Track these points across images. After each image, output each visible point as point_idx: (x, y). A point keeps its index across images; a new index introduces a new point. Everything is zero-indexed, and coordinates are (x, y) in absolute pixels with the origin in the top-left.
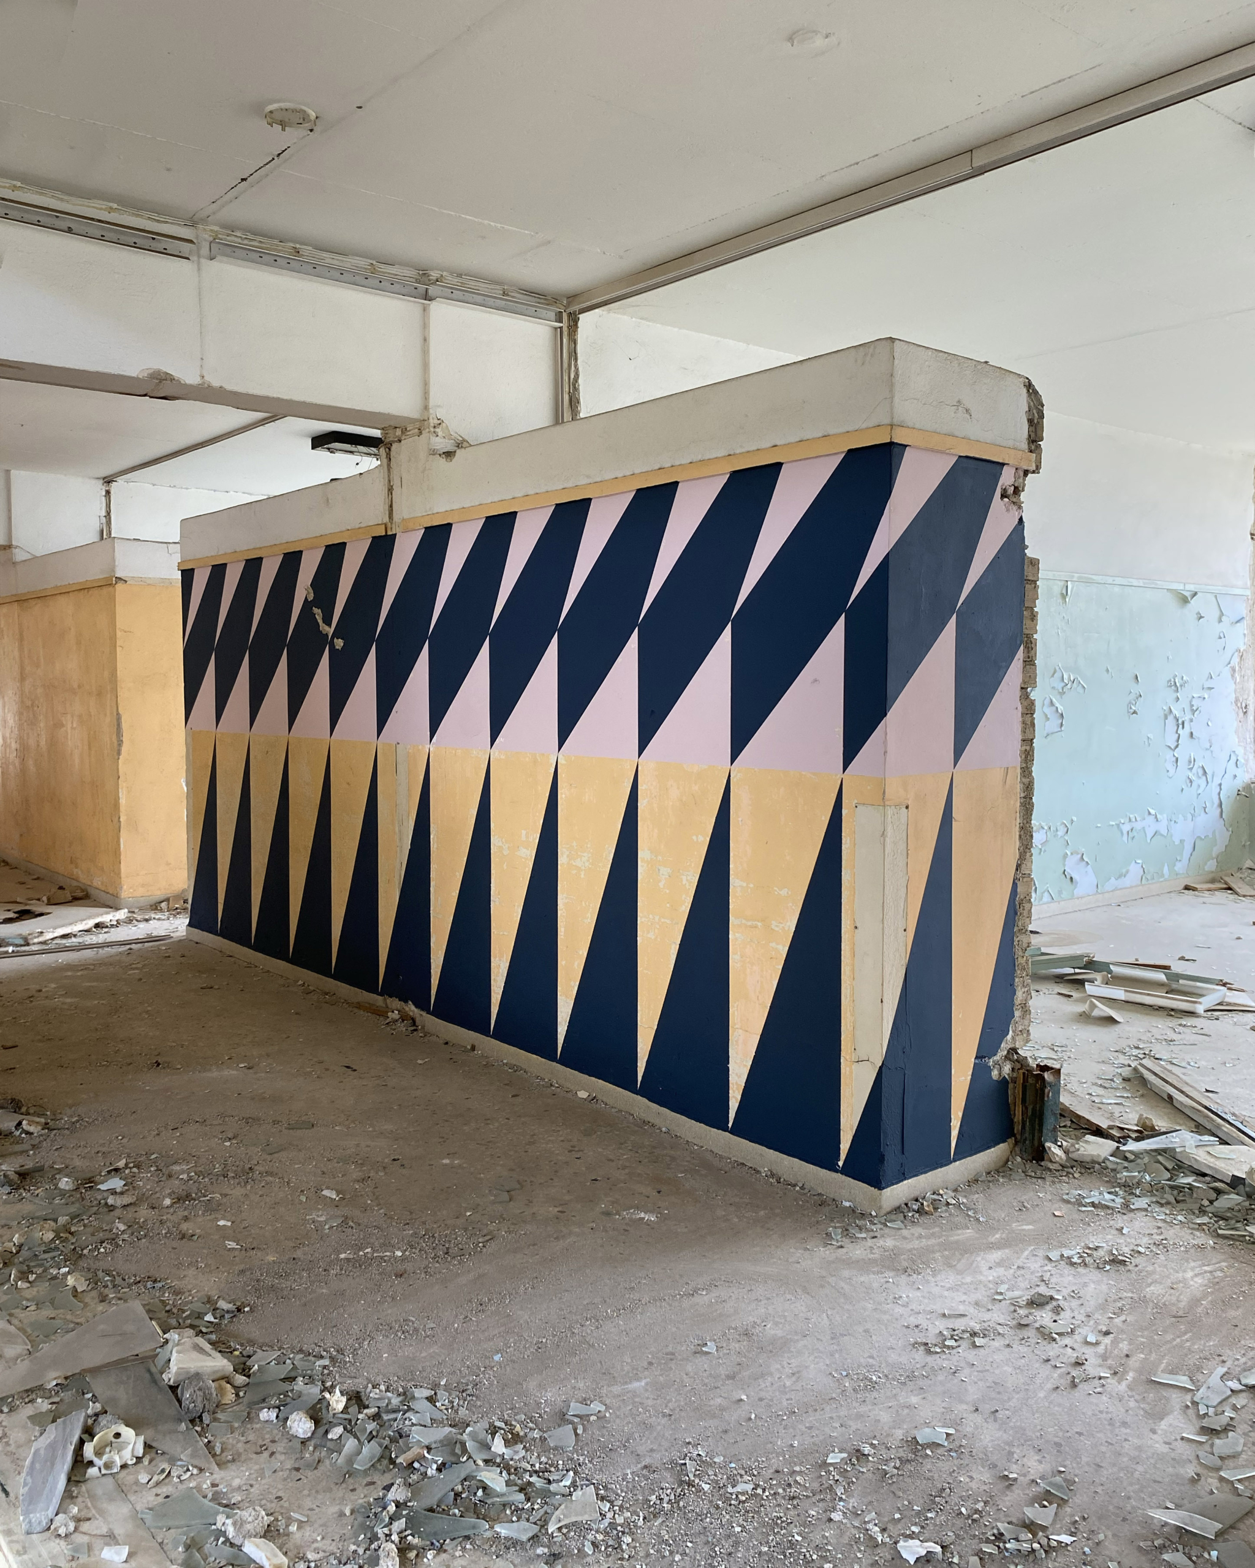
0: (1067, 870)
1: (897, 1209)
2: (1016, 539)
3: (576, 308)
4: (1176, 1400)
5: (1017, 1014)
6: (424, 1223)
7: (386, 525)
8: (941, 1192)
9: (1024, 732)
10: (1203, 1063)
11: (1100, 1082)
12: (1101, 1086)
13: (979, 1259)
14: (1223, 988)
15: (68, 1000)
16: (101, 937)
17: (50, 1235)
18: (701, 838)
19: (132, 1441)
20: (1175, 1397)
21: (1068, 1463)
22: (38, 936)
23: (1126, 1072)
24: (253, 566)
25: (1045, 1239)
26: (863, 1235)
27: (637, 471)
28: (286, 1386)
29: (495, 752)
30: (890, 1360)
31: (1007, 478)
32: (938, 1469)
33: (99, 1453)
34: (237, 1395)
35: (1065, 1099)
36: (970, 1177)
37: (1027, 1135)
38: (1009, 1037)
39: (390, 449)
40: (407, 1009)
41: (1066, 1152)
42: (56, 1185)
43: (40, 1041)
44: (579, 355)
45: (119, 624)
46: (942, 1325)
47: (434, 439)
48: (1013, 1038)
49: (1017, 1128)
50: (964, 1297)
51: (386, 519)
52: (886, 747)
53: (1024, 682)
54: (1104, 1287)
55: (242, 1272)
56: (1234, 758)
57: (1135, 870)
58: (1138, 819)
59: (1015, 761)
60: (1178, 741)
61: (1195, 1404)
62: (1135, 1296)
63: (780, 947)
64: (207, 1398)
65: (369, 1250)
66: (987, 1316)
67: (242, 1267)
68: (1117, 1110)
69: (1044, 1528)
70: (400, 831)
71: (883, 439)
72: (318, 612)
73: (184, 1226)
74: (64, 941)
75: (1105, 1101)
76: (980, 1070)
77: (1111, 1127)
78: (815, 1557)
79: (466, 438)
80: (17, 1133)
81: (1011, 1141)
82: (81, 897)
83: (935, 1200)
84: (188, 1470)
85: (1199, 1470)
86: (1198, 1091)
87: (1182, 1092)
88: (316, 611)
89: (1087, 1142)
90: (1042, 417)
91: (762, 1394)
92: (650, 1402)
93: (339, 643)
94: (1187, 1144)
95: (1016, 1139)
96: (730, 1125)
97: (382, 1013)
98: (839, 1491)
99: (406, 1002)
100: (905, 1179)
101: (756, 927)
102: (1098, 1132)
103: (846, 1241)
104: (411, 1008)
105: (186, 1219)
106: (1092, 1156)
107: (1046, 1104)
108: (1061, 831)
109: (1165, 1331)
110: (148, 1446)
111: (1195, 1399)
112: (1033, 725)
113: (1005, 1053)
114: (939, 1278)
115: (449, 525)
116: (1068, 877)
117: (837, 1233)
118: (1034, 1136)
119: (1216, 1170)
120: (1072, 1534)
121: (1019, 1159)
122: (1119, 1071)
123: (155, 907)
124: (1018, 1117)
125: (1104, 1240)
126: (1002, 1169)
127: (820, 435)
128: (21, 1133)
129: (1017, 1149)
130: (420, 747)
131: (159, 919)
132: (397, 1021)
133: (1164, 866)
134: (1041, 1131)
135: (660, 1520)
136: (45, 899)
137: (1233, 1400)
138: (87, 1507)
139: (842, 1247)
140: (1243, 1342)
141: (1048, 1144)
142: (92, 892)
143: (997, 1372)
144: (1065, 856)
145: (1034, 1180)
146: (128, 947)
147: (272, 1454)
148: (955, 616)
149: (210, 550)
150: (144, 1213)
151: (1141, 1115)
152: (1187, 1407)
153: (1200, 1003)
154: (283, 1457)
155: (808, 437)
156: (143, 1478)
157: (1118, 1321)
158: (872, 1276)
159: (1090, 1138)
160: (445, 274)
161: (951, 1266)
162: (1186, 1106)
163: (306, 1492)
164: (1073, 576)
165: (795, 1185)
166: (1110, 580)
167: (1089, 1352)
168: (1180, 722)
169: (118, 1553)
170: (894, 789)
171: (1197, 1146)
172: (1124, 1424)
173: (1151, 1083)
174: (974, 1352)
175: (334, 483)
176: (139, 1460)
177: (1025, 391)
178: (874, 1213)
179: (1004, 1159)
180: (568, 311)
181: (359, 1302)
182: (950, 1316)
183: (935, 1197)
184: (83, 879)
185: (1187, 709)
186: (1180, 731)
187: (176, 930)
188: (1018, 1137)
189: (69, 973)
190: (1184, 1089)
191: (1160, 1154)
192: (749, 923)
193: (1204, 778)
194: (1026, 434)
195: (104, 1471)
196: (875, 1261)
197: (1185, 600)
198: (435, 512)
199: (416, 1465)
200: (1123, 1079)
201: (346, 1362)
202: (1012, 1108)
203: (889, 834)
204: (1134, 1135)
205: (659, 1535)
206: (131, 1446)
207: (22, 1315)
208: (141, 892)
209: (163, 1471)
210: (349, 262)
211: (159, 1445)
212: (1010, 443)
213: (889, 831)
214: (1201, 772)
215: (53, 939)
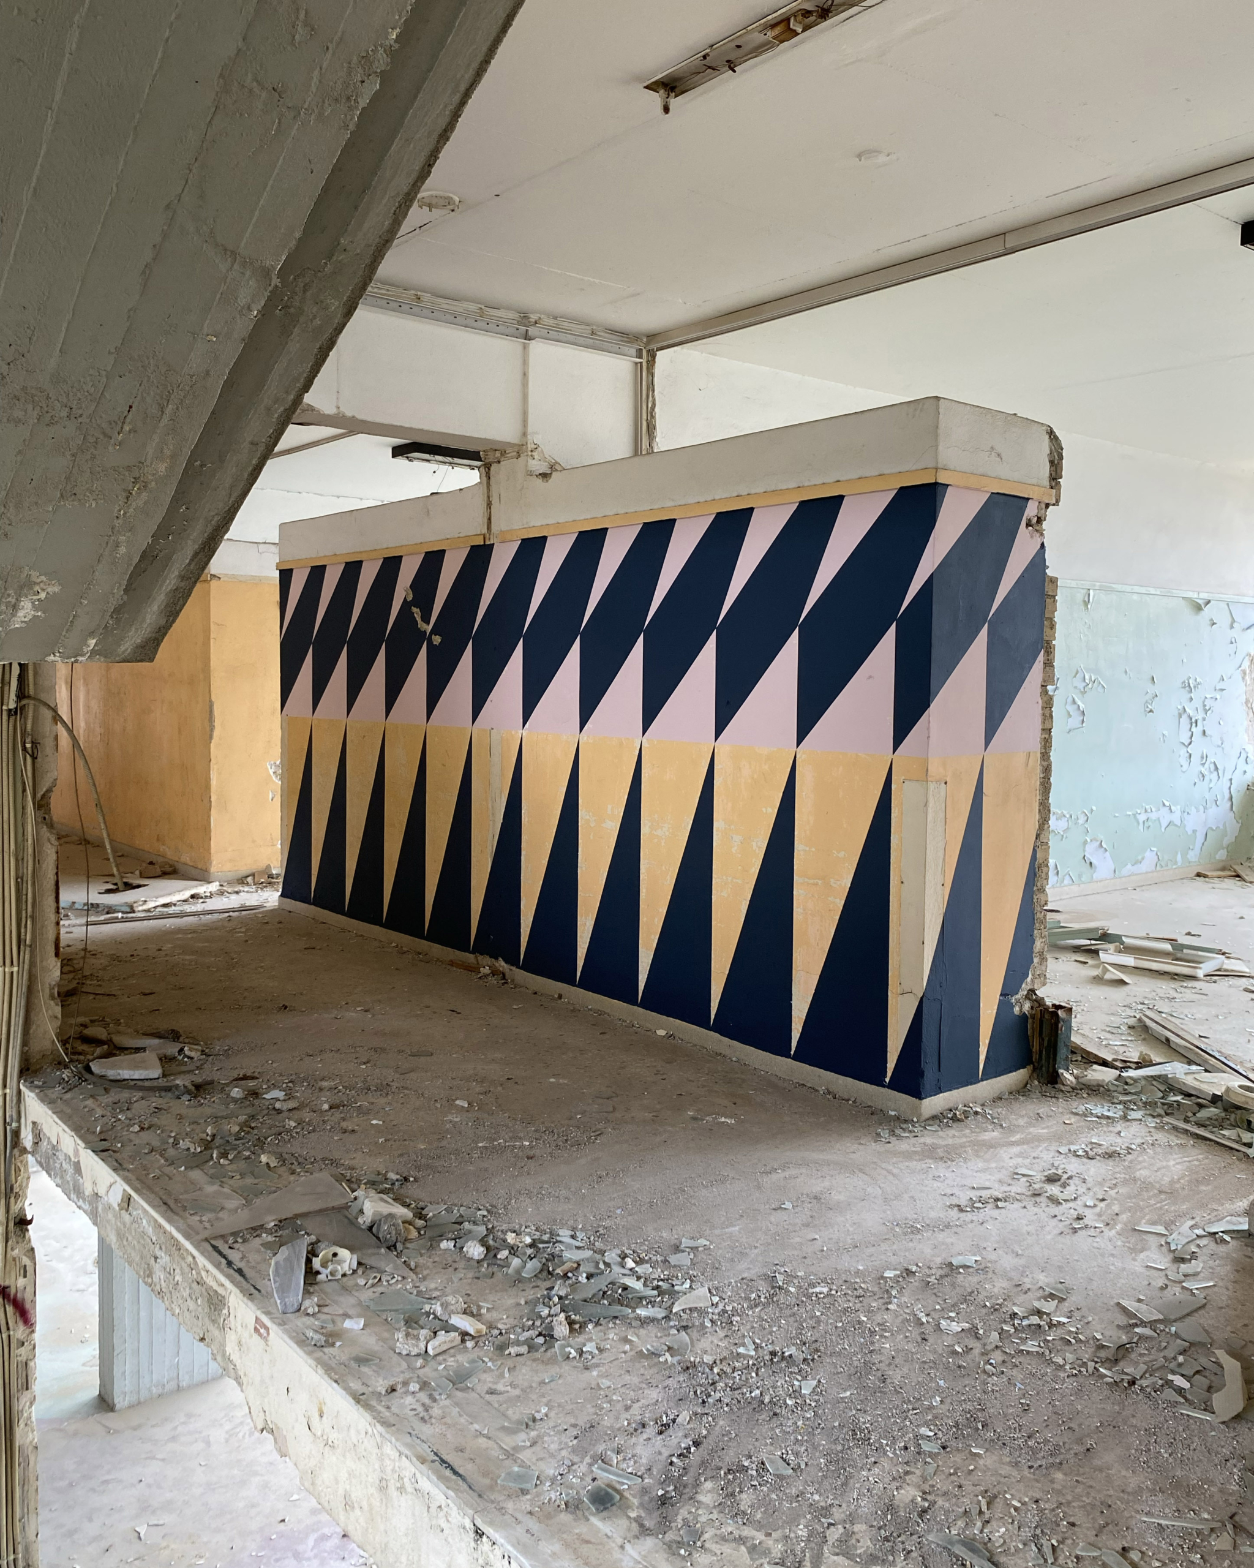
0: (1087, 855)
1: (934, 1118)
2: (1038, 562)
3: (654, 346)
4: (1153, 1241)
5: (1036, 960)
6: (543, 1123)
7: (484, 535)
8: (971, 1105)
9: (1044, 722)
10: (1198, 1016)
11: (1108, 1029)
12: (1109, 1032)
13: (1002, 1152)
14: (1223, 957)
15: (187, 957)
16: (198, 907)
17: (237, 1128)
18: (770, 810)
19: (347, 1259)
20: (1152, 1239)
21: (1067, 1278)
22: (142, 905)
23: (1132, 1022)
24: (352, 569)
25: (1059, 1138)
26: (907, 1135)
27: (717, 497)
28: (457, 1226)
29: (584, 737)
30: (931, 1216)
31: (1031, 511)
32: (968, 1281)
33: (324, 1265)
34: (419, 1233)
35: (1075, 1039)
36: (996, 1095)
37: (1043, 1062)
38: (1029, 979)
39: (489, 469)
40: (497, 964)
41: (1076, 1078)
42: (228, 1095)
43: (173, 989)
44: (656, 387)
45: (214, 617)
46: (974, 1195)
47: (531, 462)
48: (1032, 981)
49: (1035, 1057)
50: (989, 1177)
51: (485, 531)
52: (929, 733)
53: (1044, 681)
54: (1103, 1171)
55: (401, 1155)
56: (1244, 756)
57: (1150, 858)
58: (1153, 810)
59: (1037, 747)
60: (1191, 738)
61: (1168, 1244)
62: (1127, 1177)
63: (838, 901)
64: (398, 1233)
65: (501, 1141)
66: (1008, 1189)
67: (399, 1152)
68: (1122, 1049)
69: (1048, 1314)
70: (493, 807)
71: (928, 479)
72: (416, 612)
73: (344, 1124)
74: (165, 910)
75: (1111, 1043)
76: (1004, 1005)
77: (1115, 1060)
78: (877, 1329)
79: (558, 461)
80: (180, 1058)
81: (1030, 1067)
82: (170, 872)
83: (966, 1111)
84: (394, 1277)
85: (1166, 1282)
86: (1193, 1036)
87: (1178, 1036)
88: (415, 610)
89: (1094, 1070)
90: (1061, 458)
91: (832, 1236)
92: (744, 1240)
93: (437, 640)
94: (1177, 1072)
95: (1034, 1066)
96: (792, 1053)
97: (474, 969)
98: (894, 1293)
99: (496, 959)
100: (941, 1092)
101: (817, 884)
102: (1104, 1063)
103: (893, 1139)
104: (501, 964)
105: (344, 1119)
106: (1098, 1080)
107: (1060, 1037)
108: (1081, 821)
109: (1149, 1198)
110: (359, 1264)
111: (1168, 1241)
112: (1051, 717)
113: (1025, 993)
114: (969, 1164)
115: (545, 538)
116: (1088, 862)
117: (885, 1134)
118: (1049, 1064)
119: (1200, 1090)
120: (1068, 1318)
121: (1036, 1083)
122: (1126, 1021)
123: (242, 881)
124: (1036, 1048)
125: (1106, 1139)
126: (1023, 1091)
127: (877, 474)
128: (183, 1058)
129: (1035, 1075)
130: (513, 732)
131: (247, 892)
132: (488, 975)
133: (1177, 853)
134: (1055, 1060)
135: (760, 1308)
136: (137, 873)
137: (1198, 1242)
138: (322, 1298)
139: (889, 1142)
140: (1209, 1206)
141: (1061, 1071)
142: (179, 867)
143: (1015, 1223)
144: (1085, 842)
145: (1049, 1099)
146: (227, 914)
147: (456, 1269)
148: (987, 624)
149: (308, 553)
150: (307, 1116)
151: (1141, 1052)
152: (1162, 1245)
153: (1200, 968)
154: (464, 1271)
155: (867, 475)
156: (362, 1282)
157: (1113, 1193)
158: (915, 1163)
159: (1095, 1067)
160: (542, 316)
161: (978, 1156)
162: (1180, 1046)
163: (487, 1291)
164: (1095, 585)
165: (848, 1100)
166: (1128, 588)
167: (1088, 1212)
168: (1193, 720)
169: (358, 1323)
170: (934, 768)
171: (1186, 1074)
172: (1113, 1255)
173: (1152, 1029)
174: (997, 1211)
175: (435, 497)
176: (354, 1272)
177: (1047, 437)
178: (915, 1120)
179: (1025, 1082)
180: (648, 348)
181: (501, 1176)
182: (978, 1189)
183: (966, 1109)
184: (170, 854)
185: (1200, 710)
186: (1194, 729)
187: (267, 901)
188: (1036, 1064)
189: (180, 936)
190: (1180, 1034)
191: (1155, 1080)
192: (812, 881)
193: (1216, 773)
194: (1047, 474)
195: (330, 1278)
196: (915, 1152)
197: (1198, 608)
198: (531, 525)
199: (570, 1275)
200: (1129, 1027)
201: (499, 1214)
202: (1031, 1041)
203: (931, 805)
204: (1134, 1066)
205: (760, 1317)
206: (348, 1261)
207: (231, 1182)
208: (228, 867)
209: (375, 1277)
210: (460, 307)
211: (368, 1261)
212: (1034, 481)
213: (931, 804)
214: (1212, 767)
215: (155, 907)
